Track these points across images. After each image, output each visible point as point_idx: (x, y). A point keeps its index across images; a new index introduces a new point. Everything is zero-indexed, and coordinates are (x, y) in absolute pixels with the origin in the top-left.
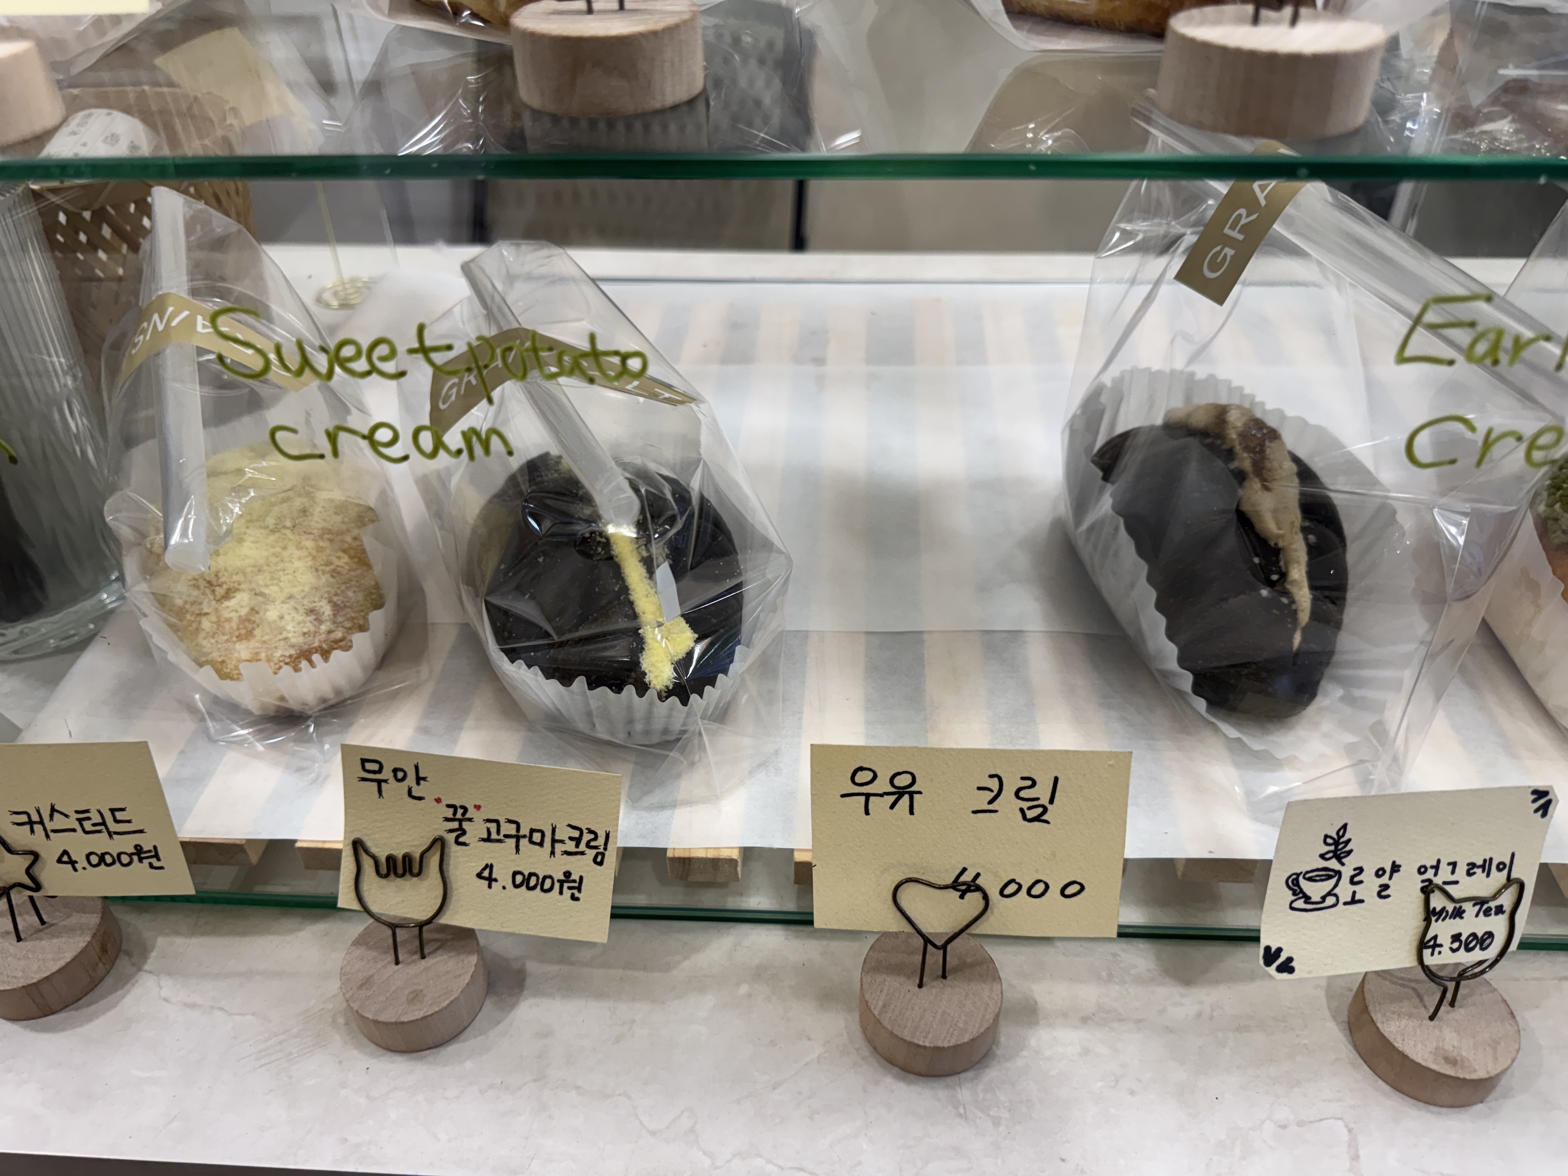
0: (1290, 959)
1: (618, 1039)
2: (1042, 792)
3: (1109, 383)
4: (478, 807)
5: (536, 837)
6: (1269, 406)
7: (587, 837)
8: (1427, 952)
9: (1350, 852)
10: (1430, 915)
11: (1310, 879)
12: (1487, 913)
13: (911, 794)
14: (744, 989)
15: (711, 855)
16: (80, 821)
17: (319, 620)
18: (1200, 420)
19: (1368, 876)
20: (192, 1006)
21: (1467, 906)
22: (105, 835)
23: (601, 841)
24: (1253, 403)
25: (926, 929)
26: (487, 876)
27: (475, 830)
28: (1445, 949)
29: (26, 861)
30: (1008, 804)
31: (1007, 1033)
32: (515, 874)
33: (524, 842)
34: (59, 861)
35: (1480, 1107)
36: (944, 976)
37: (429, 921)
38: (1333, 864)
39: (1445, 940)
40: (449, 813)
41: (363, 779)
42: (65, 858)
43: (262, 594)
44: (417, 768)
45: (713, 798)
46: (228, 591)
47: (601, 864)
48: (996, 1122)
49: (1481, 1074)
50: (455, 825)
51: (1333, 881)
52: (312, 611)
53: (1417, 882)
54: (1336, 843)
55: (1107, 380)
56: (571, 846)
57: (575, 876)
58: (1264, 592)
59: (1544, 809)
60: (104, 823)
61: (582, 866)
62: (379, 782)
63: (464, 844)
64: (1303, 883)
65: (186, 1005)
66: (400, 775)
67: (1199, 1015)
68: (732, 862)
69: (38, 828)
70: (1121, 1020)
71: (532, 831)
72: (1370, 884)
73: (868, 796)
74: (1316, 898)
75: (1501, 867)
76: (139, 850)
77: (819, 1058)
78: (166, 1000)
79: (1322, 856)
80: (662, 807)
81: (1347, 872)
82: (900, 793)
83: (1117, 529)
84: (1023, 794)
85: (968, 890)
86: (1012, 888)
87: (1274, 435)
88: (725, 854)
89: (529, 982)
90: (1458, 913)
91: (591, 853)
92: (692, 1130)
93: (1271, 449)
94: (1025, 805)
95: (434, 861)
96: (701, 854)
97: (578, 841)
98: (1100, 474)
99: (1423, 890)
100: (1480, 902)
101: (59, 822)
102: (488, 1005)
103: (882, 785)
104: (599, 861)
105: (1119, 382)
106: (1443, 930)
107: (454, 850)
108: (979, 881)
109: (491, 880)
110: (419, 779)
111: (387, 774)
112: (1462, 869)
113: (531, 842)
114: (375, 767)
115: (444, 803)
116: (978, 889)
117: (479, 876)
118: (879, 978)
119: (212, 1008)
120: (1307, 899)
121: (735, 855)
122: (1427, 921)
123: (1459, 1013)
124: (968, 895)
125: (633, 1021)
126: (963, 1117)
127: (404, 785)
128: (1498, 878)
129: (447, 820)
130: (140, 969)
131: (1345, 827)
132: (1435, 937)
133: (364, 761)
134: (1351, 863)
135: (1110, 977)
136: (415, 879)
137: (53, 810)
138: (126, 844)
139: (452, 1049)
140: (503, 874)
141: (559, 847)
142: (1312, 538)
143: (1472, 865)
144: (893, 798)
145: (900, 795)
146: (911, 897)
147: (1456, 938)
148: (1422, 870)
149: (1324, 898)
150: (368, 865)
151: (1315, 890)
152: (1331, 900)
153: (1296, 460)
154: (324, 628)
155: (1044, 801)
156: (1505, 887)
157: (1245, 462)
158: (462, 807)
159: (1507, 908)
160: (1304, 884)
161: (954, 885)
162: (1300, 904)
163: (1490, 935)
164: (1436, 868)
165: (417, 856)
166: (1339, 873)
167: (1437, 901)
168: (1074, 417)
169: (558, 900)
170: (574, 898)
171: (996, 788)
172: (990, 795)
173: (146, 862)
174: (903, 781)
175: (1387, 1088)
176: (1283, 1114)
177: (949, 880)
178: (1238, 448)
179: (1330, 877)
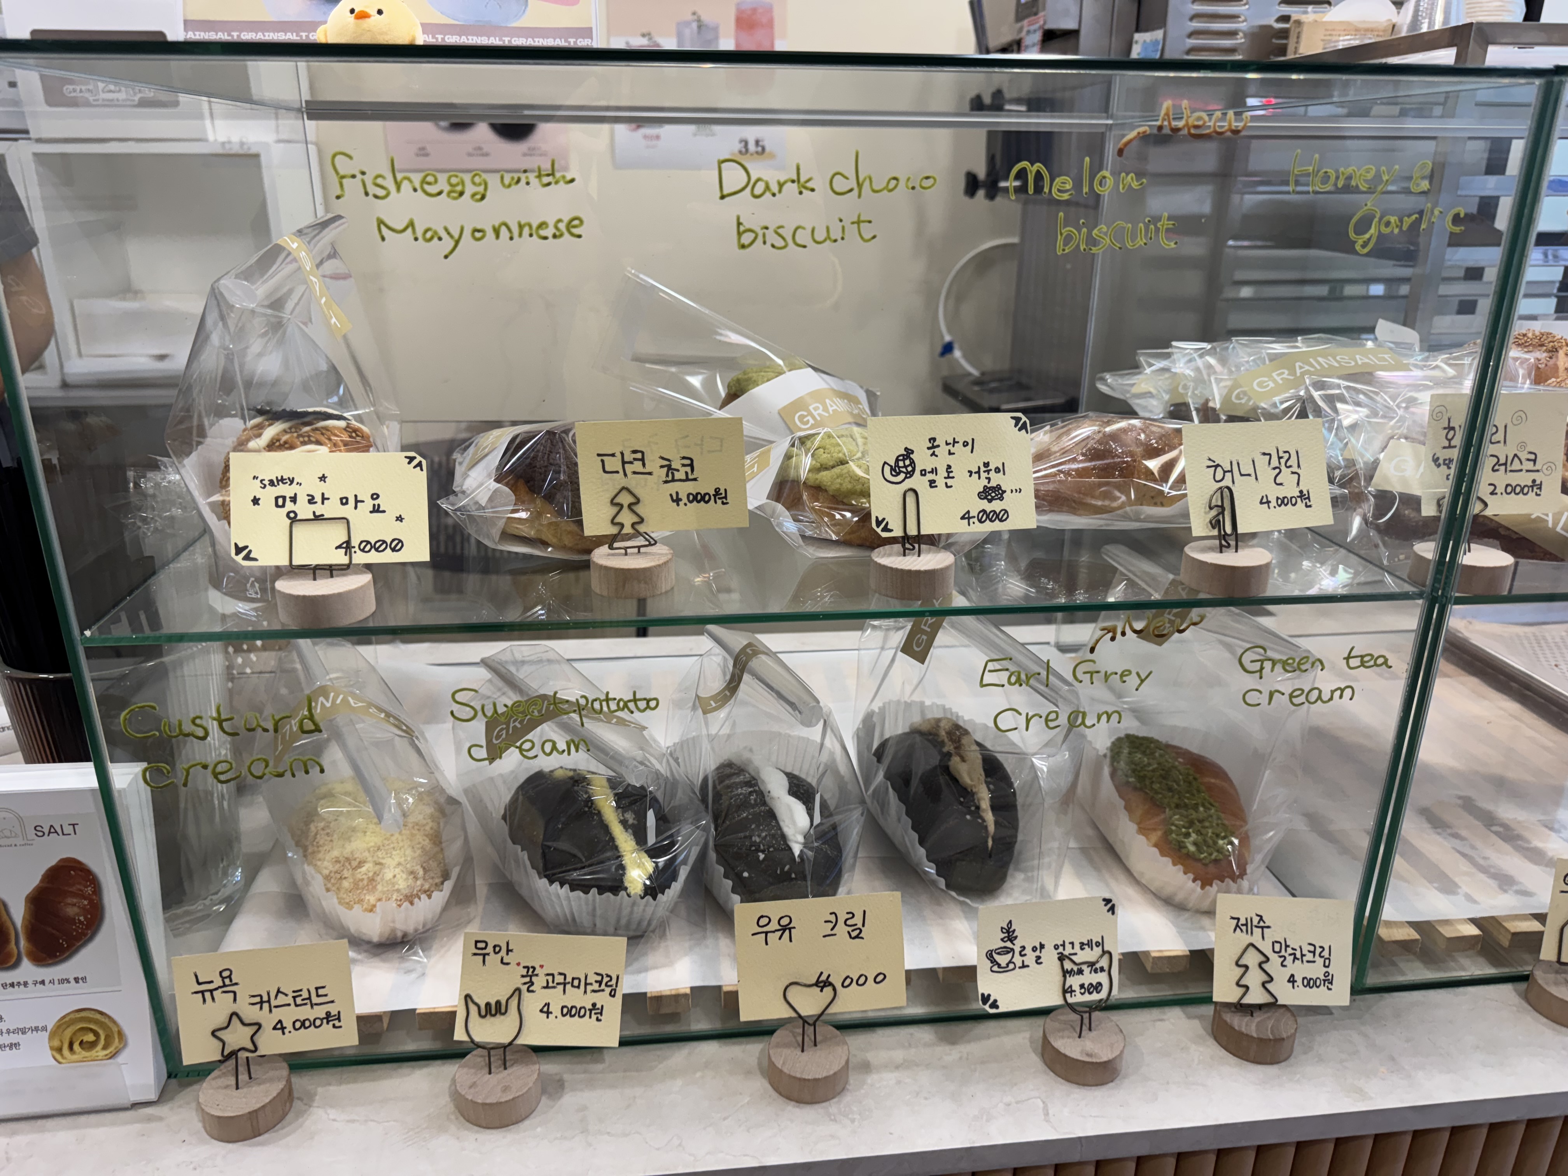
0: (995, 1001)
1: (629, 1106)
2: (858, 920)
3: (877, 710)
4: (542, 966)
5: (576, 983)
6: (966, 718)
7: (606, 979)
8: (1068, 995)
9: (1016, 937)
10: (1066, 973)
11: (999, 954)
12: (1096, 971)
13: (790, 929)
14: (698, 1074)
15: (673, 993)
16: (294, 997)
17: (416, 878)
18: (925, 728)
19: (1028, 951)
20: (353, 1121)
21: (1084, 967)
22: (309, 1006)
23: (614, 982)
24: (957, 716)
25: (803, 1014)
26: (546, 1011)
27: (539, 981)
28: (1078, 993)
29: (250, 1031)
30: (841, 929)
31: (853, 1079)
32: (563, 1007)
33: (568, 987)
34: (275, 1028)
35: (1111, 1085)
36: (815, 1045)
37: (510, 1044)
38: (1009, 944)
39: (1076, 987)
40: (524, 972)
41: (475, 954)
42: (279, 1026)
43: (380, 864)
44: (508, 943)
45: (670, 964)
46: (360, 862)
47: (614, 996)
48: (853, 1121)
49: (1105, 1059)
50: (528, 979)
51: (1010, 955)
52: (412, 873)
53: (1055, 955)
54: (1008, 932)
55: (876, 707)
56: (596, 986)
57: (599, 1006)
58: (968, 817)
59: (1112, 910)
60: (310, 998)
61: (602, 999)
62: (484, 955)
63: (533, 991)
64: (995, 956)
65: (348, 1121)
66: (497, 949)
67: (961, 1058)
68: (685, 995)
69: (266, 1006)
70: (917, 1065)
71: (573, 979)
72: (1030, 958)
73: (766, 933)
74: (1003, 964)
75: (1098, 944)
76: (328, 1014)
77: (748, 1103)
78: (334, 1120)
79: (1002, 940)
80: (639, 971)
81: (1017, 949)
82: (784, 929)
83: (887, 789)
84: (849, 922)
85: (824, 986)
86: (848, 981)
87: (966, 732)
88: (682, 991)
89: (566, 1084)
90: (1080, 972)
91: (609, 989)
92: (680, 1145)
93: (965, 741)
94: (850, 929)
95: (514, 1003)
96: (668, 993)
97: (600, 983)
98: (875, 759)
99: (1059, 959)
100: (1091, 964)
101: (282, 999)
102: (544, 1099)
103: (774, 926)
104: (612, 995)
105: (882, 710)
106: (1074, 982)
107: (525, 995)
108: (830, 979)
109: (548, 1013)
110: (508, 951)
111: (490, 949)
112: (1077, 946)
113: (573, 986)
114: (482, 945)
115: (522, 965)
116: (831, 984)
117: (541, 1011)
118: (779, 1050)
119: (366, 1121)
120: (999, 966)
121: (688, 991)
122: (1064, 976)
123: (1093, 1034)
124: (825, 989)
125: (635, 1097)
126: (835, 1120)
127: (499, 956)
128: (1098, 951)
129: (523, 976)
130: (310, 1106)
131: (1010, 922)
132: (1071, 986)
133: (477, 942)
134: (1018, 943)
135: (910, 1045)
136: (502, 1017)
137: (279, 991)
138: (320, 1012)
139: (527, 1123)
140: (555, 1009)
141: (589, 988)
142: (992, 787)
143: (1082, 944)
144: (779, 933)
145: (784, 931)
146: (794, 995)
147: (1082, 986)
148: (1056, 947)
149: (1008, 965)
150: (473, 1009)
151: (1003, 960)
152: (1011, 966)
153: (979, 744)
154: (419, 883)
155: (860, 925)
156: (1101, 956)
157: (949, 747)
158: (533, 967)
159: (1106, 968)
160: (997, 957)
161: (816, 984)
162: (995, 968)
163: (1100, 984)
164: (1063, 945)
165: (503, 1002)
166: (1013, 950)
167: (1068, 965)
168: (858, 729)
169: (588, 1022)
170: (598, 1020)
171: (834, 921)
172: (831, 925)
173: (331, 1023)
174: (785, 921)
175: (1063, 1081)
176: (1008, 1099)
177: (814, 981)
178: (946, 740)
179: (1008, 952)
